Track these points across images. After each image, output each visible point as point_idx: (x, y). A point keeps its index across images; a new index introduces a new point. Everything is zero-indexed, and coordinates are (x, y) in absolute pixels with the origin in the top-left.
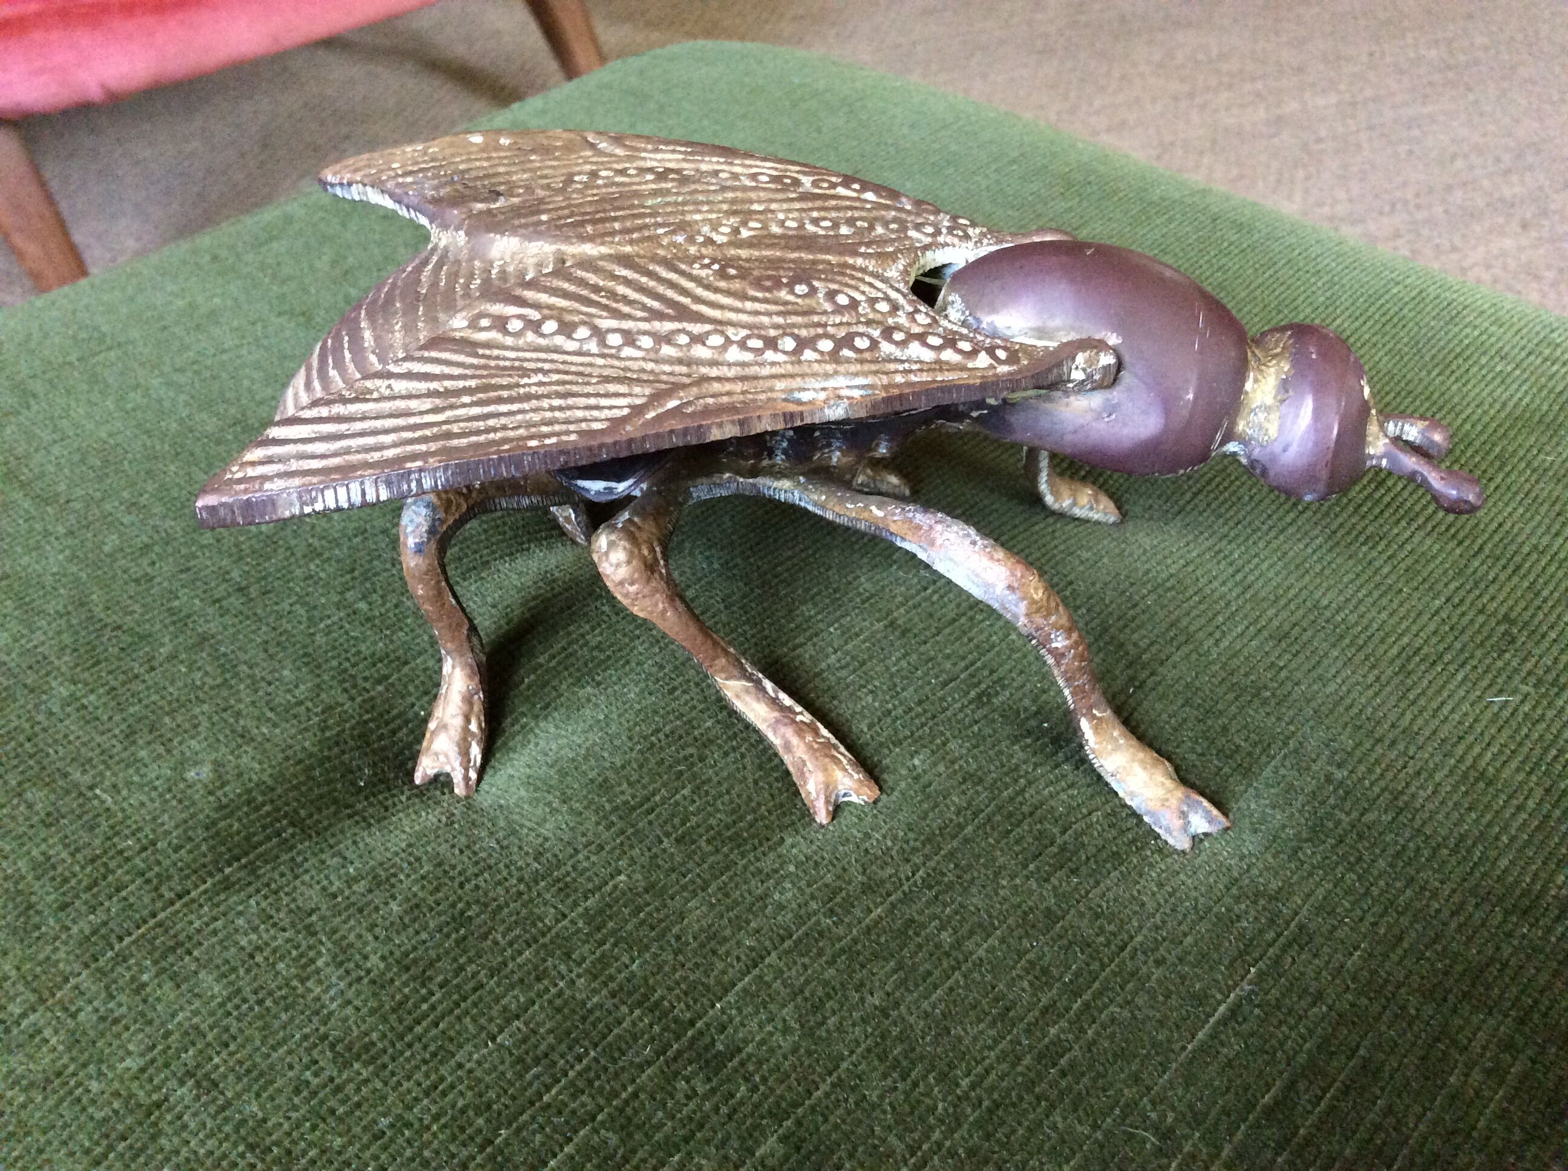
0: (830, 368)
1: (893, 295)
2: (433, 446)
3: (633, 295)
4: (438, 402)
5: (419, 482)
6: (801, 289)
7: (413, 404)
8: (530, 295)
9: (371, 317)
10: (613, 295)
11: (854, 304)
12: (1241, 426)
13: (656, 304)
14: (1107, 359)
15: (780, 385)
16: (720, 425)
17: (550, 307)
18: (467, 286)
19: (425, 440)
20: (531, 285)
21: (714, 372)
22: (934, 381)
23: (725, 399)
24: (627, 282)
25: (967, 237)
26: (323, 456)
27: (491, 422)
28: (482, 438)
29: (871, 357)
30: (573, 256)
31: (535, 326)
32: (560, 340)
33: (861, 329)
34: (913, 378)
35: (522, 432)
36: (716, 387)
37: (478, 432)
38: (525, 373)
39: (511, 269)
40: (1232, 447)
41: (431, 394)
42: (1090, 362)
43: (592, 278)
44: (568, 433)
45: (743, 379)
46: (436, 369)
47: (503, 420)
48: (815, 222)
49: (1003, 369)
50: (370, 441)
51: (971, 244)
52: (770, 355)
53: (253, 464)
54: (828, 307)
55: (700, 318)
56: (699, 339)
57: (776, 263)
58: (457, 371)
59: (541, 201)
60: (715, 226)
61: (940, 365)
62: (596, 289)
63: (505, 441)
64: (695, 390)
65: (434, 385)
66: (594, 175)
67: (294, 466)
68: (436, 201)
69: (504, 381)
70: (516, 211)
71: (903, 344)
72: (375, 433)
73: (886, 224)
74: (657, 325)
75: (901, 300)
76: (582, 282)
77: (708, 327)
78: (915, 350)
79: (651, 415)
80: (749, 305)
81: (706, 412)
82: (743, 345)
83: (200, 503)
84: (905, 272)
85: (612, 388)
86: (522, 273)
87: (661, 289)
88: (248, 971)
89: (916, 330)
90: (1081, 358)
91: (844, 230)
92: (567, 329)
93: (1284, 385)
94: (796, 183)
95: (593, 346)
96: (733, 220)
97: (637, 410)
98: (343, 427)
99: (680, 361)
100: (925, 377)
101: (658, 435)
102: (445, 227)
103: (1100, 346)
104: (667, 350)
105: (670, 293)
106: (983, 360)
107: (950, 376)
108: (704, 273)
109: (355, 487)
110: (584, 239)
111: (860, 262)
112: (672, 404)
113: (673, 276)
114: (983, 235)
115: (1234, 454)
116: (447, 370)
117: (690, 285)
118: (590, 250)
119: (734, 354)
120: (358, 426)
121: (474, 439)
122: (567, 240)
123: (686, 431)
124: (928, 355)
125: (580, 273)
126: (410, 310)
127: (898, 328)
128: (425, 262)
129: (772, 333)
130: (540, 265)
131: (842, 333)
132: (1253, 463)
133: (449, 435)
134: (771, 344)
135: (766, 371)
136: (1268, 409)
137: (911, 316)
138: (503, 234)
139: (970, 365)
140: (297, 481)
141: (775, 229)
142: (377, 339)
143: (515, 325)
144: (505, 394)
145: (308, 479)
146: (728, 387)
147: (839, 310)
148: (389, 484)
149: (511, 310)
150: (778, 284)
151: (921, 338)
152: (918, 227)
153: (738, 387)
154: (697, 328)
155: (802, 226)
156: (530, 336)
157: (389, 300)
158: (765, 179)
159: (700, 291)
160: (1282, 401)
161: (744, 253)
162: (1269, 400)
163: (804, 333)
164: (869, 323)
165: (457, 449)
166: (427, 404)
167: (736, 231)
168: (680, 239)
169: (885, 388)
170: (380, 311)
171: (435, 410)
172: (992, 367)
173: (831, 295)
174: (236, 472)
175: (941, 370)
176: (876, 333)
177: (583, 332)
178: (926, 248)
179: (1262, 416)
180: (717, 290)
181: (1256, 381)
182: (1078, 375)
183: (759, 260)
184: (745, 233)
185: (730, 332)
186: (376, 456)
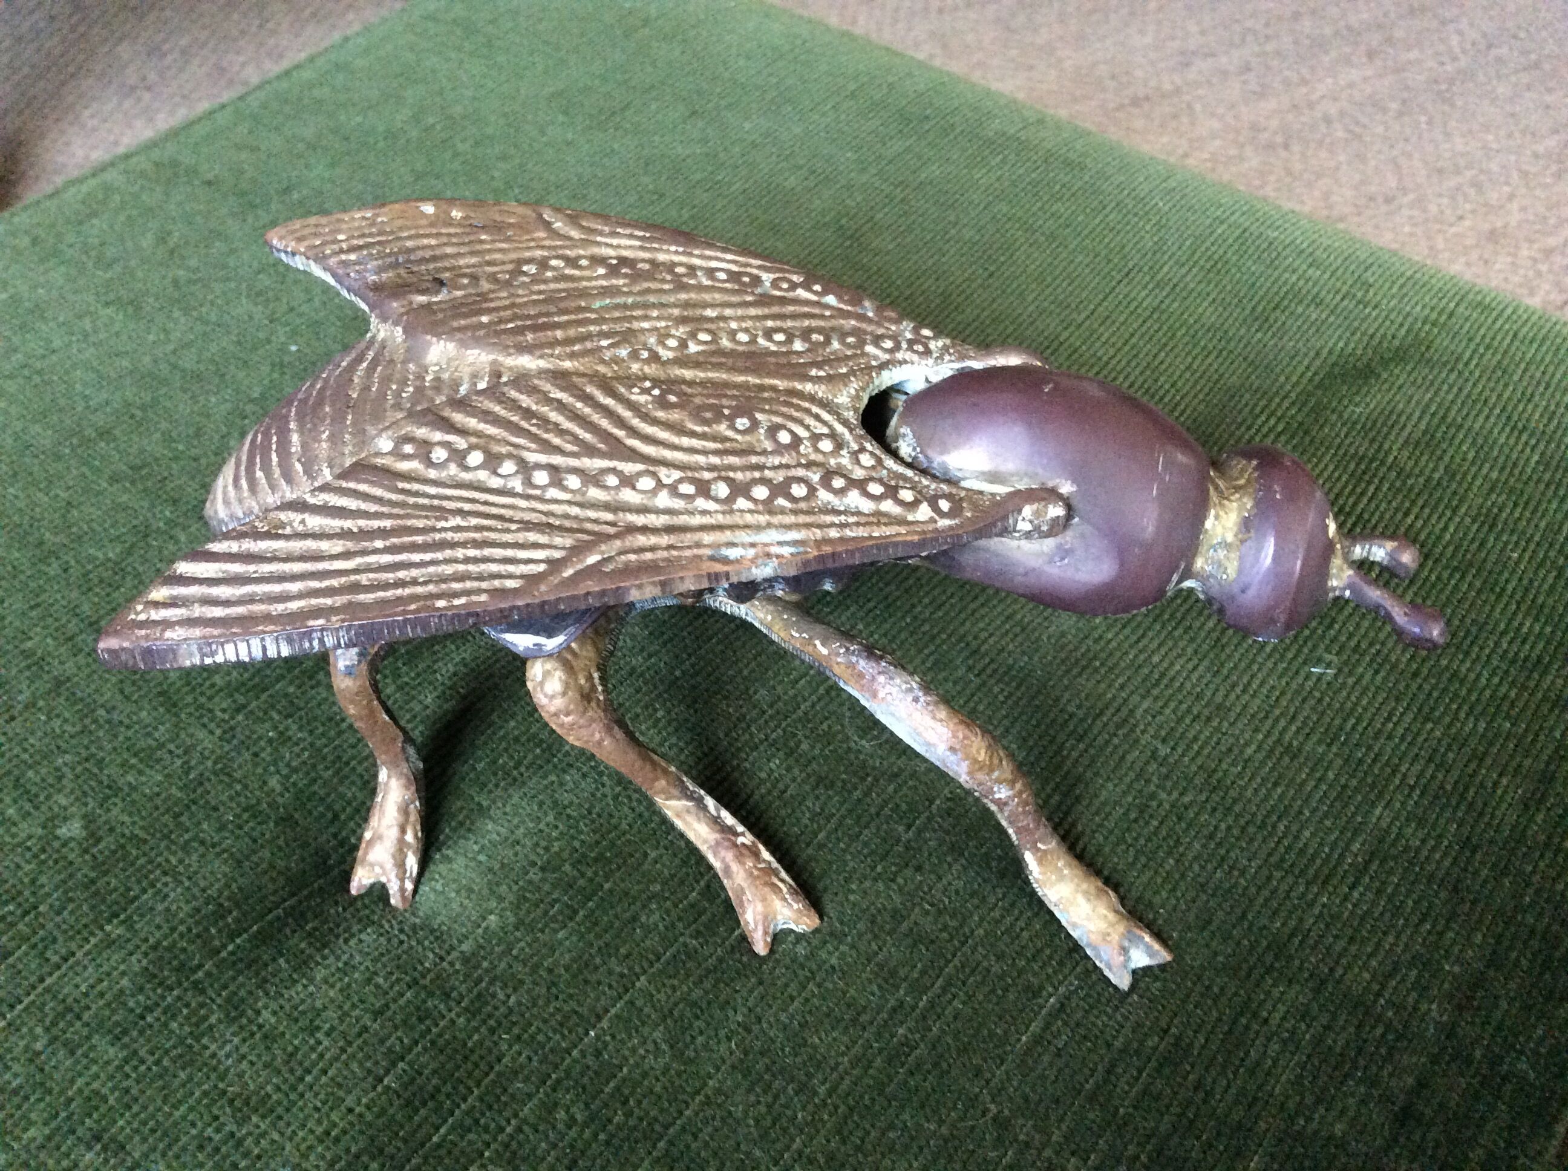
0: (763, 519)
1: (840, 428)
2: (339, 601)
3: (567, 425)
4: (350, 545)
5: (321, 641)
6: (742, 423)
7: (325, 546)
8: (458, 418)
9: (301, 419)
10: (545, 422)
11: (797, 440)
12: (1199, 563)
13: (588, 436)
14: (1056, 511)
15: (707, 538)
16: (640, 587)
17: (478, 434)
18: (398, 394)
19: (330, 592)
20: (461, 404)
21: (640, 520)
22: (871, 538)
23: (648, 556)
24: (561, 407)
25: (928, 352)
26: (227, 603)
27: (402, 574)
28: (389, 594)
29: (807, 507)
30: (510, 369)
31: (458, 456)
32: (482, 475)
33: (801, 472)
34: (848, 533)
35: (431, 588)
36: (642, 540)
37: (386, 586)
38: (444, 513)
39: (446, 376)
40: (1188, 584)
41: (344, 534)
42: (1037, 514)
43: (525, 401)
44: (479, 591)
45: (670, 529)
46: (352, 504)
47: (414, 572)
48: (768, 334)
49: (944, 523)
50: (276, 588)
51: (931, 361)
52: (701, 503)
53: (156, 605)
54: (768, 445)
55: (634, 455)
56: (628, 481)
57: (719, 388)
58: (373, 508)
59: (484, 297)
60: (663, 336)
61: (879, 517)
62: (528, 414)
63: (414, 598)
64: (618, 544)
65: (348, 524)
66: (543, 264)
67: (197, 611)
68: (377, 288)
69: (420, 523)
70: (457, 309)
71: (840, 492)
72: (282, 578)
73: (843, 335)
74: (586, 463)
75: (847, 436)
76: (515, 406)
77: (640, 467)
78: (854, 499)
79: (568, 572)
80: (685, 441)
81: (628, 571)
82: (673, 490)
83: (102, 645)
84: (857, 397)
85: (533, 537)
86: (456, 384)
87: (596, 418)
88: (141, 1033)
89: (859, 474)
90: (1028, 511)
91: (798, 346)
92: (492, 461)
93: (1246, 524)
94: (756, 281)
95: (517, 485)
96: (681, 331)
97: (554, 565)
98: (251, 568)
99: (607, 507)
100: (861, 532)
101: (574, 598)
102: (384, 319)
103: (1050, 494)
104: (594, 493)
105: (605, 423)
106: (924, 512)
107: (887, 531)
108: (643, 399)
109: (255, 643)
110: (523, 349)
111: (809, 387)
112: (592, 559)
113: (609, 402)
114: (945, 349)
115: (1191, 591)
116: (364, 506)
117: (626, 414)
118: (528, 362)
119: (663, 500)
120: (266, 568)
121: (381, 594)
122: (505, 349)
123: (603, 593)
124: (867, 506)
125: (514, 394)
126: (338, 418)
127: (840, 472)
128: (360, 359)
129: (707, 475)
130: (475, 376)
131: (779, 477)
132: (1210, 601)
133: (356, 588)
134: (704, 489)
135: (697, 520)
136: (1227, 546)
137: (855, 455)
138: (438, 335)
139: (910, 518)
140: (197, 632)
141: (725, 343)
142: (304, 445)
143: (439, 454)
144: (419, 539)
145: (208, 631)
146: (653, 540)
147: (780, 449)
148: (290, 641)
149: (438, 436)
150: (719, 417)
151: (860, 485)
152: (877, 340)
153: (664, 540)
154: (629, 468)
155: (753, 341)
156: (453, 469)
157: (320, 402)
158: (722, 276)
159: (636, 422)
160: (1242, 542)
161: (688, 374)
162: (1230, 538)
163: (739, 476)
164: (810, 465)
165: (362, 605)
166: (337, 546)
167: (683, 344)
168: (623, 352)
169: (818, 543)
170: (310, 414)
171: (346, 555)
172: (932, 520)
173: (773, 431)
174: (140, 613)
175: (878, 524)
176: (815, 477)
177: (508, 467)
178: (884, 366)
179: (1222, 553)
180: (655, 422)
181: (1217, 517)
182: (1024, 526)
183: (703, 384)
184: (693, 348)
185: (662, 472)
186: (280, 608)
